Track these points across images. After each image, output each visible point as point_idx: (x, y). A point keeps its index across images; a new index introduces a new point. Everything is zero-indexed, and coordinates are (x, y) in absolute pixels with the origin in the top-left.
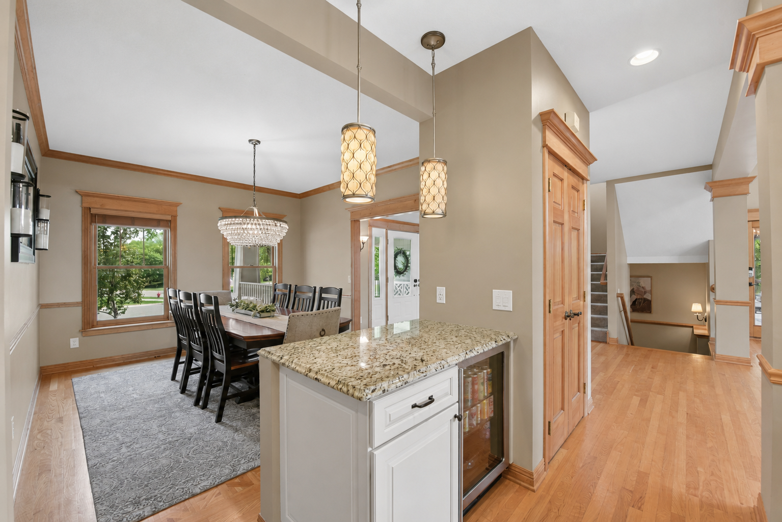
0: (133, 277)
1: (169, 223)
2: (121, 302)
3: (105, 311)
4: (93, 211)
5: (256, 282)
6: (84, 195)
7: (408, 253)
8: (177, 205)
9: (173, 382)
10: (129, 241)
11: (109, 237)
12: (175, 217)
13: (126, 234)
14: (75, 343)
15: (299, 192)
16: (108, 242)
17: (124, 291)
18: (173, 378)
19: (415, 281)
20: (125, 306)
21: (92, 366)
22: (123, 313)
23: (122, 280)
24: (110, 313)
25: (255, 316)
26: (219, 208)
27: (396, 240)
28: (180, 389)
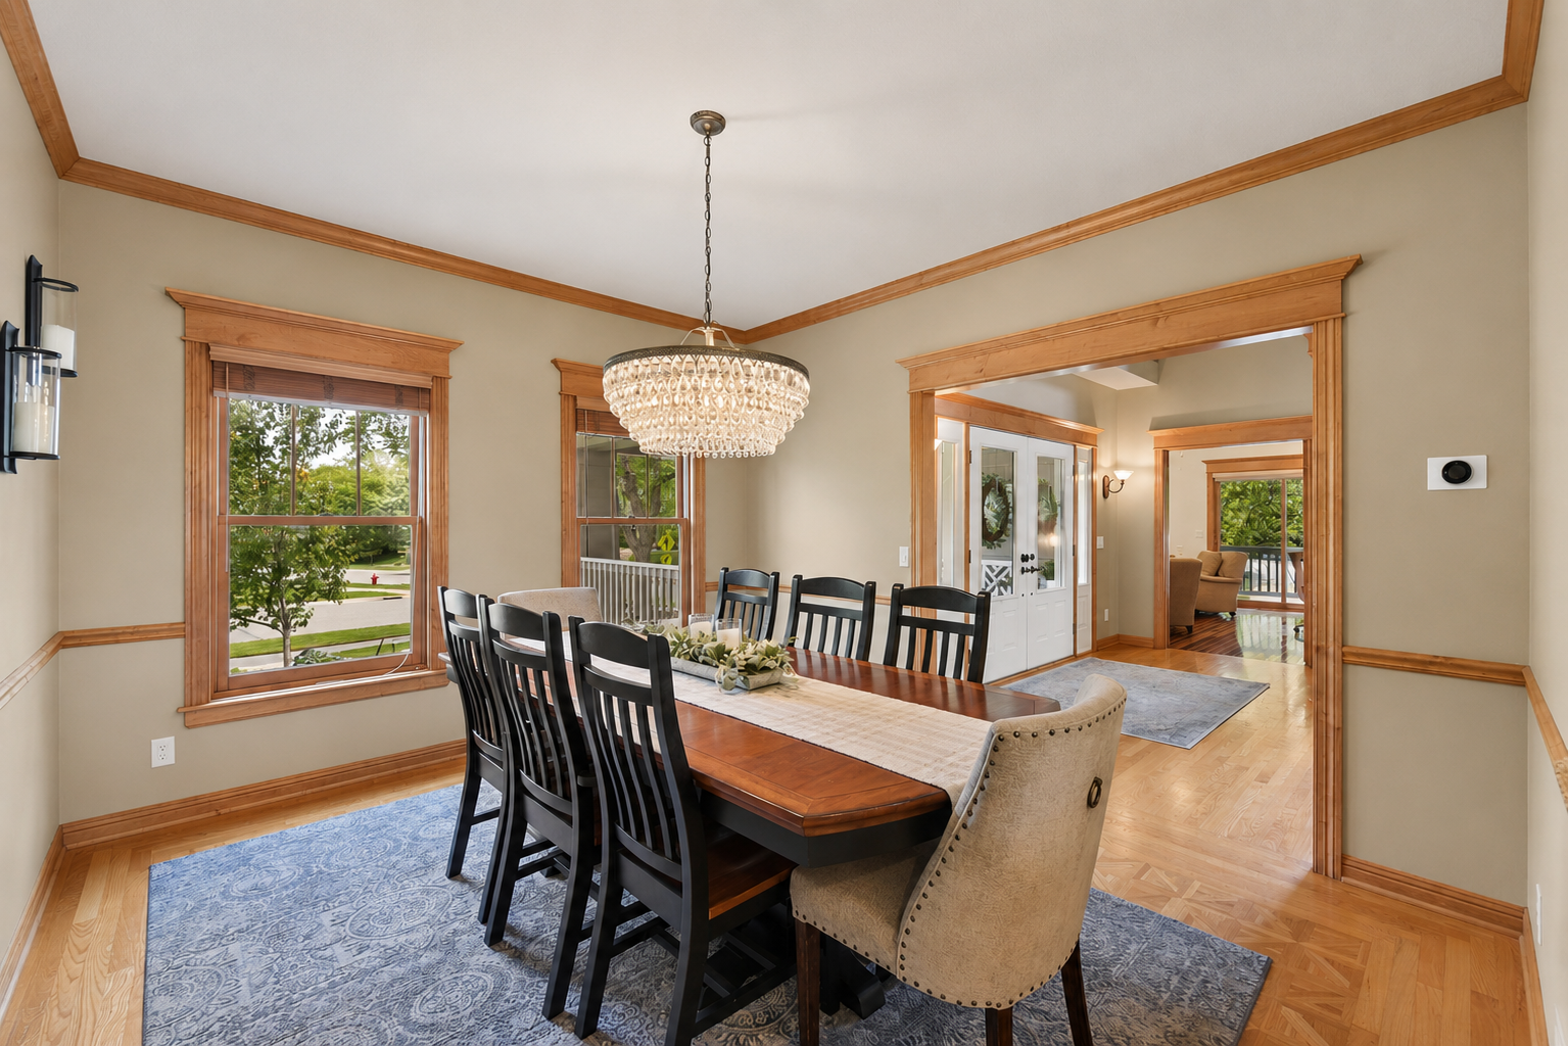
0: (322, 542)
1: (426, 397)
2: (299, 600)
3: (262, 621)
4: (218, 353)
5: (611, 558)
6: (185, 303)
7: (1009, 488)
8: (448, 347)
9: (455, 887)
10: (316, 463)
11: (270, 450)
12: (442, 381)
13: (307, 444)
14: (164, 751)
15: (745, 329)
16: (268, 462)
17: (304, 575)
18: (454, 872)
19: (1025, 558)
20: (307, 606)
21: (213, 813)
22: (305, 624)
23: (299, 551)
24: (274, 626)
25: (728, 686)
26: (555, 362)
27: (988, 453)
28: (484, 921)
